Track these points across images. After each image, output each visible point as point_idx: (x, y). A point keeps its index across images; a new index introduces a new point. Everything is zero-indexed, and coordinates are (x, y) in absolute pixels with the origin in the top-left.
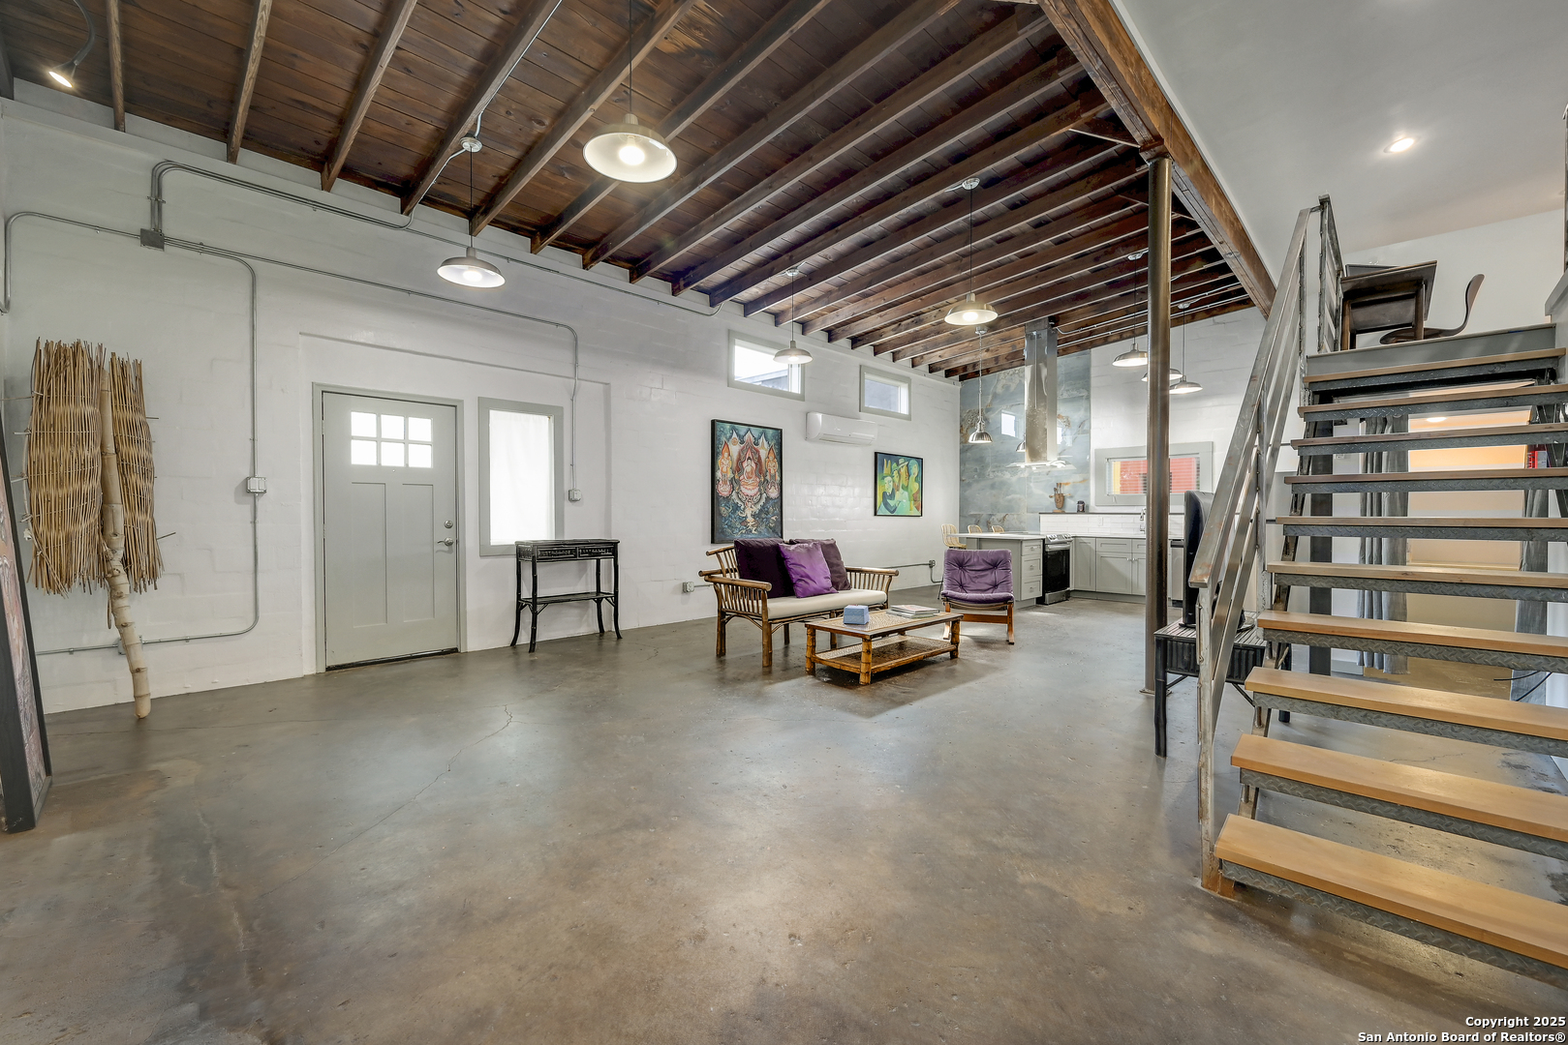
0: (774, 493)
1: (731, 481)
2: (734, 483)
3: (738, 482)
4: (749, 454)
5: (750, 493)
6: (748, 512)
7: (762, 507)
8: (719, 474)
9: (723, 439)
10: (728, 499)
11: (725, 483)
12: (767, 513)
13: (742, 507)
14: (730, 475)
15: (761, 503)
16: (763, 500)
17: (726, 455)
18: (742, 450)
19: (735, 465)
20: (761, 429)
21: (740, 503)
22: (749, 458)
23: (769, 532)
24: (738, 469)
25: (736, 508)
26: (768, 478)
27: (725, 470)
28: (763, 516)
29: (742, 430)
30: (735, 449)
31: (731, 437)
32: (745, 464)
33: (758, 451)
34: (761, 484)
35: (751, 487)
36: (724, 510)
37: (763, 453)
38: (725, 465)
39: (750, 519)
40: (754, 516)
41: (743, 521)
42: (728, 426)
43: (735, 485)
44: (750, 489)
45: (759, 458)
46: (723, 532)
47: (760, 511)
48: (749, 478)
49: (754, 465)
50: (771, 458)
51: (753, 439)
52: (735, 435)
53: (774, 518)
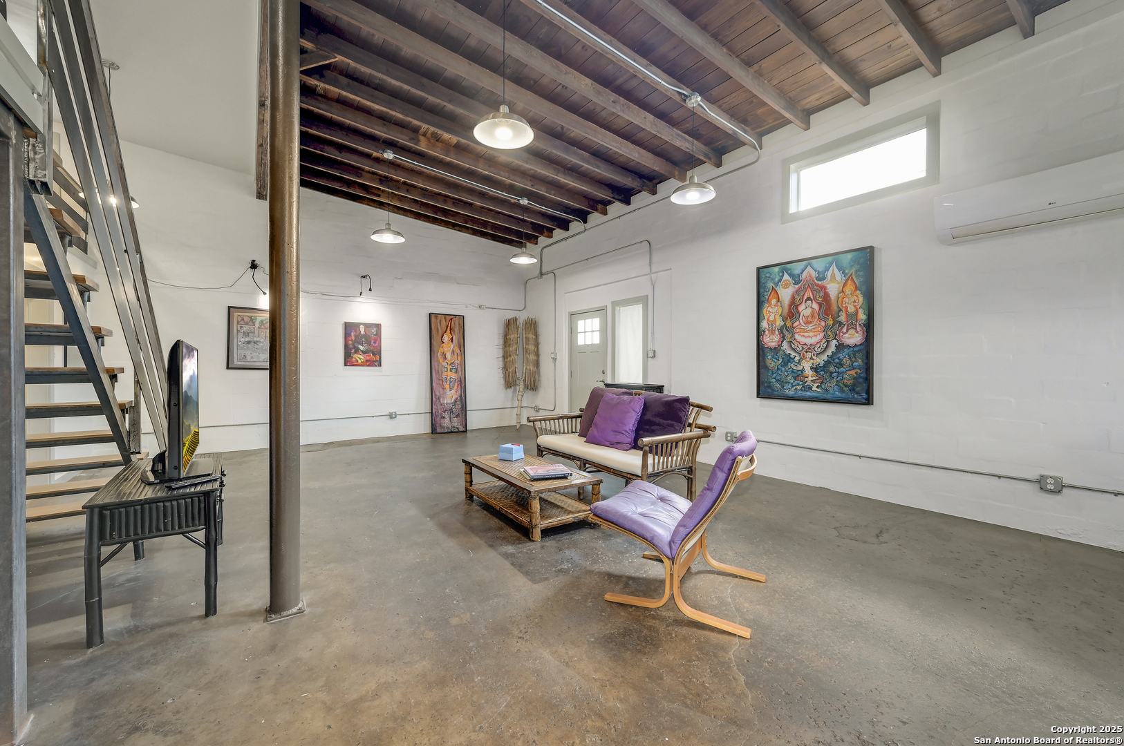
0: (854, 338)
1: (781, 330)
2: (786, 331)
3: (791, 330)
4: (809, 294)
5: (809, 341)
6: (807, 365)
7: (832, 357)
8: (764, 324)
9: (770, 285)
10: (776, 350)
11: (772, 332)
12: (841, 365)
13: (797, 359)
14: (779, 323)
15: (829, 353)
16: (832, 348)
17: (774, 301)
18: (797, 291)
19: (786, 311)
20: (830, 259)
21: (793, 354)
22: (809, 299)
23: (842, 390)
24: (792, 313)
25: (788, 359)
26: (842, 318)
27: (772, 318)
28: (832, 369)
29: (797, 268)
30: (786, 294)
31: (780, 280)
32: (801, 308)
33: (823, 288)
34: (826, 329)
35: (811, 334)
36: (771, 362)
37: (833, 289)
38: (773, 313)
39: (809, 372)
40: (815, 369)
41: (799, 375)
42: (776, 269)
43: (786, 333)
44: (809, 335)
45: (826, 297)
46: (769, 387)
47: (827, 363)
48: (807, 323)
49: (816, 306)
50: (848, 291)
51: (814, 274)
52: (786, 277)
53: (853, 373)
